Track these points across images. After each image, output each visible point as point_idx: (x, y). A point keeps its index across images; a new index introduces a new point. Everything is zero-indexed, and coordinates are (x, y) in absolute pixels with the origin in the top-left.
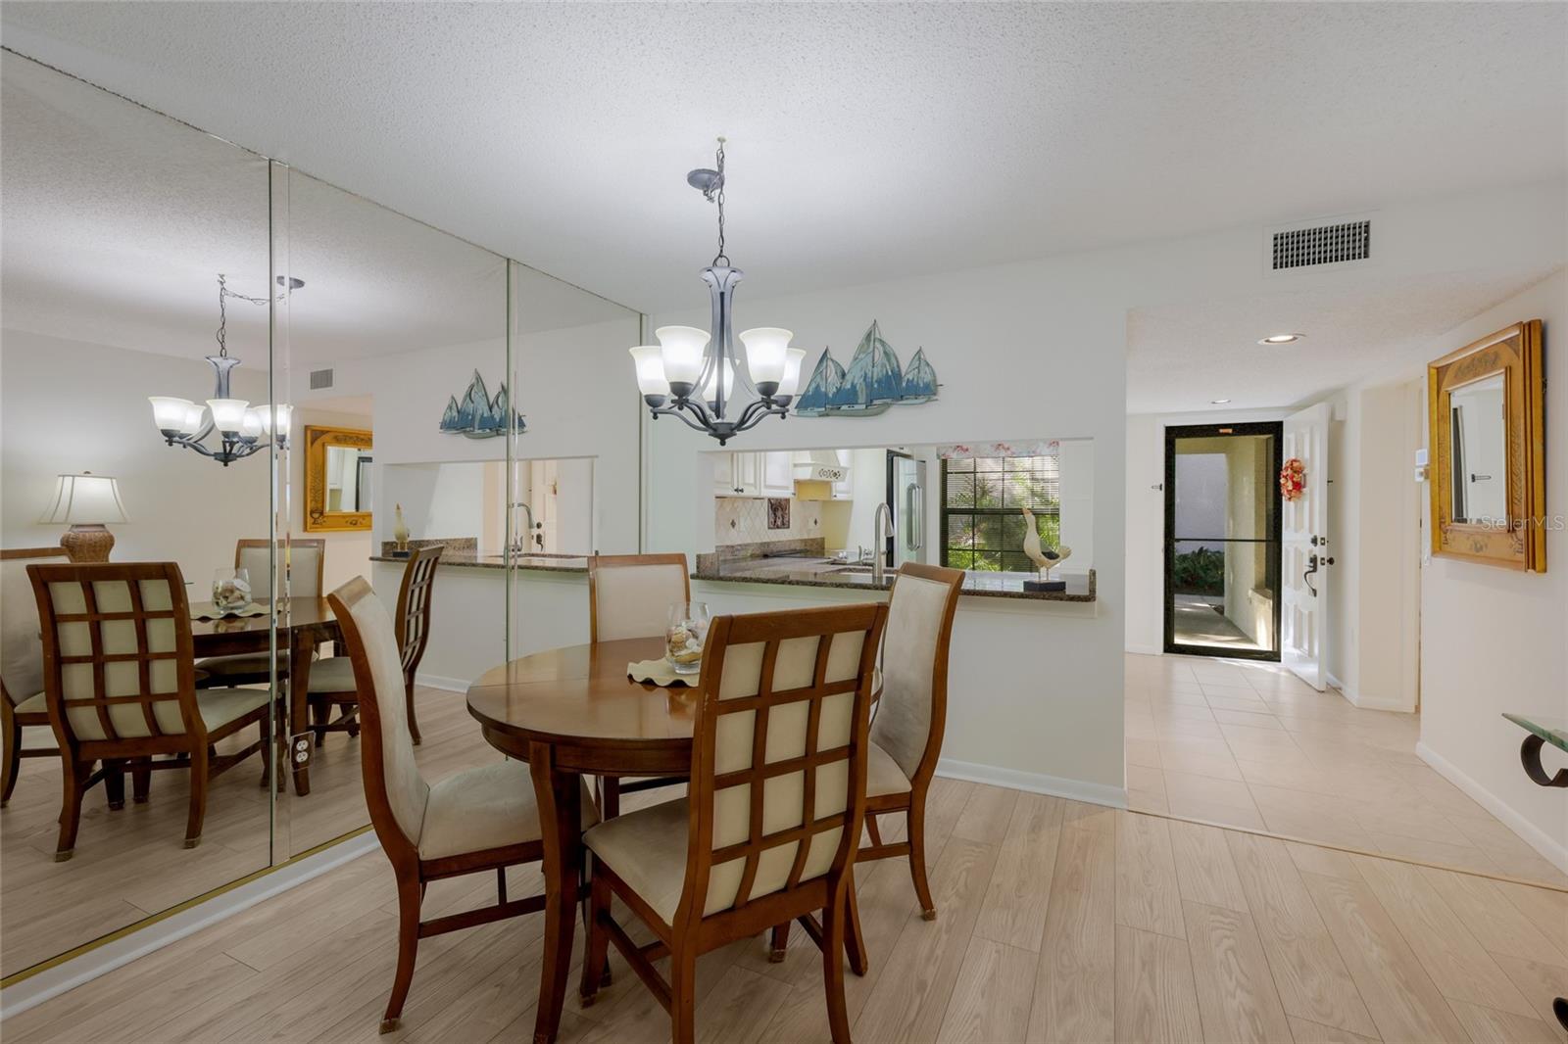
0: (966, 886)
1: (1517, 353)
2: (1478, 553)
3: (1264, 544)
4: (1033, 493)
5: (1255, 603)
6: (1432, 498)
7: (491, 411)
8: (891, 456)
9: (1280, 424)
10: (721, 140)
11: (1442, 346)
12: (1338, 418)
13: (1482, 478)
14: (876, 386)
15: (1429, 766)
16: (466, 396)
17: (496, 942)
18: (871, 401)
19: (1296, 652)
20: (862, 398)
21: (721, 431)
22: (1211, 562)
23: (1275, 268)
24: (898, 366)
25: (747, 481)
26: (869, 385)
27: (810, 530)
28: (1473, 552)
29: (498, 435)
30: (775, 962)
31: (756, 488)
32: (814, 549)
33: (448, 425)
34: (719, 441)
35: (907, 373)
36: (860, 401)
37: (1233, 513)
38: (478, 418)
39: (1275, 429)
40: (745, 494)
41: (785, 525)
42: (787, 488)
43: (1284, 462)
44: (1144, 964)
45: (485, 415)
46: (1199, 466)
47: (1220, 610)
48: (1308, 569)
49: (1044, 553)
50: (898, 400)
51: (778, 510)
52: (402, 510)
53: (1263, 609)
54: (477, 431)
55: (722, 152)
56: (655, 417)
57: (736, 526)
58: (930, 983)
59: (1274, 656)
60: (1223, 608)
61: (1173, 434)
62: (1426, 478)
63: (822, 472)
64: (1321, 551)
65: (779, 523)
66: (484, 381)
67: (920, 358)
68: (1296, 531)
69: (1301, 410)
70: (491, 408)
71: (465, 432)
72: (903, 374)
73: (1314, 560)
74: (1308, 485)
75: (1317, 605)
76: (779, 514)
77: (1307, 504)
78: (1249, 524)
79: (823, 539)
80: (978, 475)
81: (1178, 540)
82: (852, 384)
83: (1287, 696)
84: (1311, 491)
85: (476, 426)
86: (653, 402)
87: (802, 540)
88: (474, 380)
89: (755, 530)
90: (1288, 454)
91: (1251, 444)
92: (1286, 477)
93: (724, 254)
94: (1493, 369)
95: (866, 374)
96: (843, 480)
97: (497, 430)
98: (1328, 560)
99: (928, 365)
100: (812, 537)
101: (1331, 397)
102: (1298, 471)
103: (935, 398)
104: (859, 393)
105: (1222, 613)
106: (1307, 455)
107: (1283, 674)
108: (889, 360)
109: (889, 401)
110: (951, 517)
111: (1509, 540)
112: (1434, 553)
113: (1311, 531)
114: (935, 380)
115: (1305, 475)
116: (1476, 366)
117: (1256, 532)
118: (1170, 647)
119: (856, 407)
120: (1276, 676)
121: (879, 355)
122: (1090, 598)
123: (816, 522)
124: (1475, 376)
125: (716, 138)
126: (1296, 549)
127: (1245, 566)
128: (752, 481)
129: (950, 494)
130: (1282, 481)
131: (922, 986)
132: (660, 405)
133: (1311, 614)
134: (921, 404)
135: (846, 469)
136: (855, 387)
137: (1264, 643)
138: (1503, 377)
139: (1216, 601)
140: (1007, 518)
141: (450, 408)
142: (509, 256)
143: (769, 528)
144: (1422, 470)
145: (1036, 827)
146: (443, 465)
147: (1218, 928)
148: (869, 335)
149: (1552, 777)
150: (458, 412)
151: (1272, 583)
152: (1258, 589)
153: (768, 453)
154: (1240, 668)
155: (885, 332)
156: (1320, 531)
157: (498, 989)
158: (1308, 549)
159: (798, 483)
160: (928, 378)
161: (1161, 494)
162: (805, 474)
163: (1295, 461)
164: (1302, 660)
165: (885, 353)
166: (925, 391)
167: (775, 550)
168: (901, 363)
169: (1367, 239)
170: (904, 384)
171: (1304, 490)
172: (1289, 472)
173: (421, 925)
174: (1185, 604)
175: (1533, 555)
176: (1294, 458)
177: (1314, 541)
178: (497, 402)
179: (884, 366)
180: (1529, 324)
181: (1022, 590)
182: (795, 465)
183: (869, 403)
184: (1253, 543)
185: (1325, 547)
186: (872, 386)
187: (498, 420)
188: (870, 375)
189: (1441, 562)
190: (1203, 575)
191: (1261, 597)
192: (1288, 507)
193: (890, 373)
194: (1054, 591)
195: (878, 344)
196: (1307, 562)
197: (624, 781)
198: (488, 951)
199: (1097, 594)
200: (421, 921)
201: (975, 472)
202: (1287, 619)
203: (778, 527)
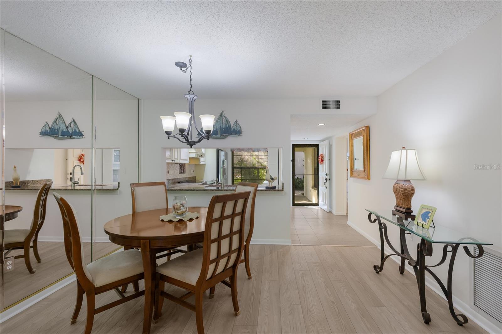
0: (257, 269)
1: (365, 132)
2: (358, 177)
3: (314, 176)
4: (258, 162)
5: (312, 192)
6: (350, 164)
7: (67, 129)
8: (218, 150)
9: (318, 145)
10: (191, 56)
11: (352, 129)
12: (331, 144)
13: (357, 159)
14: (223, 130)
15: (350, 226)
16: (54, 122)
17: (113, 315)
18: (222, 134)
19: (322, 203)
20: (219, 133)
21: (191, 143)
22: (300, 181)
23: (322, 108)
24: (230, 124)
25: (175, 158)
26: (221, 129)
27: (191, 174)
28: (358, 176)
29: (71, 138)
30: (211, 298)
31: (178, 160)
32: (192, 180)
33: (43, 133)
34: (190, 146)
35: (233, 127)
36: (218, 134)
37: (306, 168)
38: (60, 131)
39: (317, 146)
40: (175, 162)
41: (184, 172)
42: (187, 160)
43: (319, 155)
44: (302, 277)
45: (64, 130)
46: (300, 154)
47: (303, 194)
48: (325, 182)
49: (271, 179)
50: (230, 135)
51: (182, 167)
52: (17, 168)
53: (314, 192)
54: (60, 137)
55: (191, 59)
56: (169, 138)
57: (169, 173)
58: (254, 293)
59: (317, 205)
60: (304, 194)
61: (294, 146)
62: (349, 159)
63: (198, 155)
64: (327, 177)
65: (182, 172)
66: (63, 116)
67: (236, 123)
68: (322, 172)
69: (323, 141)
70: (67, 128)
71: (53, 137)
72: (232, 127)
73: (326, 179)
74: (325, 160)
75: (327, 191)
76: (182, 168)
77: (324, 165)
78: (310, 171)
79: (195, 177)
80: (243, 157)
81: (296, 175)
82: (216, 129)
83: (320, 214)
84: (325, 162)
85: (60, 134)
86: (168, 133)
87: (189, 177)
88: (58, 116)
89: (175, 174)
90: (320, 153)
91: (310, 150)
92: (320, 158)
93: (191, 90)
94: (361, 136)
95: (220, 126)
96: (204, 158)
97: (71, 137)
98: (329, 180)
99: (239, 125)
100: (192, 176)
101: (329, 139)
102: (322, 157)
103: (241, 135)
104: (218, 132)
105: (303, 195)
106: (324, 153)
107: (319, 209)
108: (227, 122)
109: (227, 134)
110: (235, 169)
111: (364, 173)
112: (351, 177)
113: (325, 172)
114: (241, 130)
115: (324, 158)
116: (358, 134)
117: (312, 173)
118: (294, 204)
119: (217, 136)
120: (318, 210)
121: (224, 121)
122: (282, 190)
123: (193, 171)
124: (358, 137)
125: (189, 55)
126: (322, 177)
127: (309, 181)
128: (177, 158)
129: (235, 162)
130: (319, 159)
131: (253, 294)
132: (171, 134)
133: (325, 193)
134: (237, 136)
135: (205, 154)
136: (217, 130)
137: (314, 202)
138: (362, 137)
139: (302, 192)
140: (251, 170)
141: (45, 126)
142: (92, 75)
143: (179, 173)
144: (348, 157)
145: (271, 253)
146: (35, 150)
147: (315, 267)
148: (221, 115)
149: (373, 221)
150: (50, 129)
151: (316, 186)
152: (312, 188)
153: (182, 149)
154: (310, 208)
155: (226, 114)
156: (327, 172)
157: (121, 327)
158: (325, 177)
159: (190, 158)
160: (239, 129)
161: (291, 163)
162: (193, 155)
163: (322, 154)
164: (324, 205)
165: (226, 120)
166: (238, 132)
167: (181, 180)
168: (231, 124)
169: (340, 104)
170: (232, 130)
171: (324, 162)
172: (321, 157)
173: (95, 310)
174: (297, 193)
175: (368, 177)
176: (321, 153)
177: (326, 175)
178: (70, 126)
179: (226, 124)
180: (367, 126)
181: (265, 189)
182: (190, 153)
183: (221, 135)
184: (311, 176)
185: (328, 176)
186: (222, 129)
187: (71, 132)
188: (221, 126)
189: (352, 178)
190: (298, 185)
191: (314, 190)
192: (320, 166)
193: (228, 126)
194: (273, 188)
195: (224, 118)
196: (324, 180)
197: (157, 255)
198: (111, 318)
199: (284, 189)
200: (95, 309)
201: (242, 156)
202: (320, 195)
203: (182, 173)
